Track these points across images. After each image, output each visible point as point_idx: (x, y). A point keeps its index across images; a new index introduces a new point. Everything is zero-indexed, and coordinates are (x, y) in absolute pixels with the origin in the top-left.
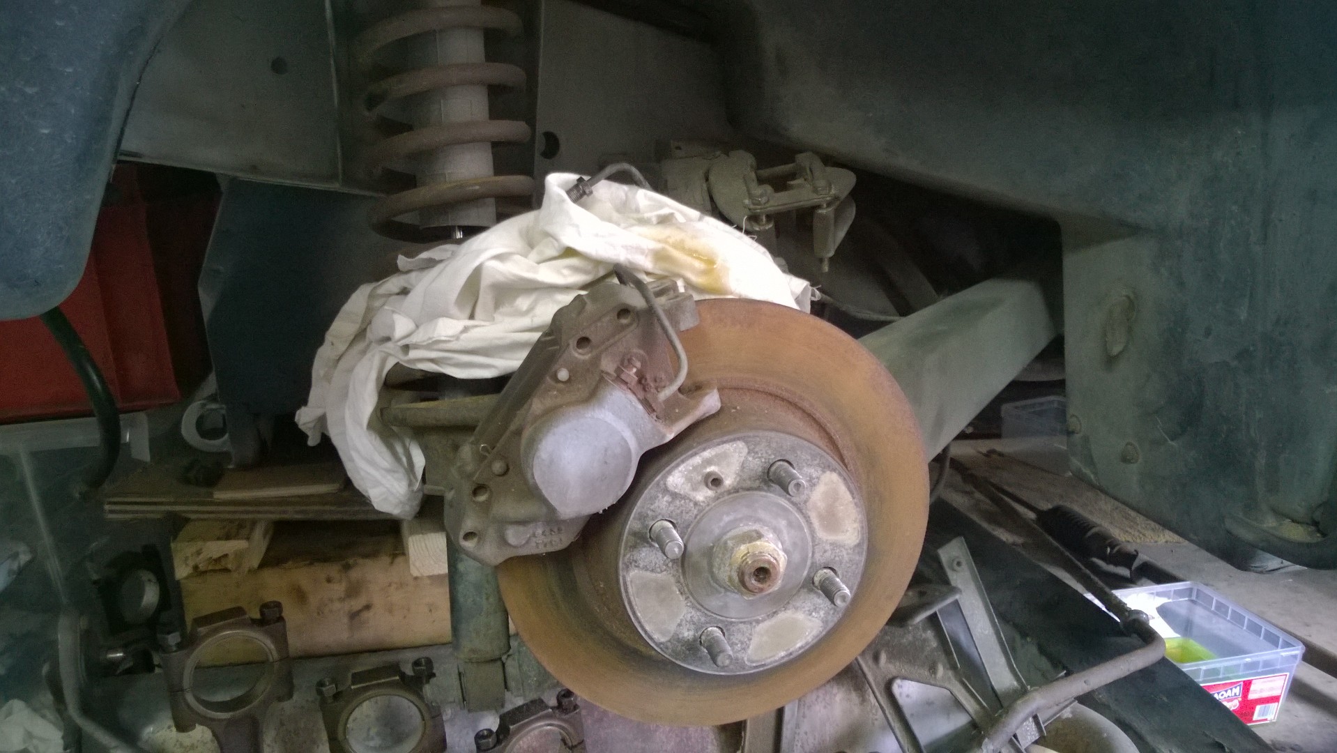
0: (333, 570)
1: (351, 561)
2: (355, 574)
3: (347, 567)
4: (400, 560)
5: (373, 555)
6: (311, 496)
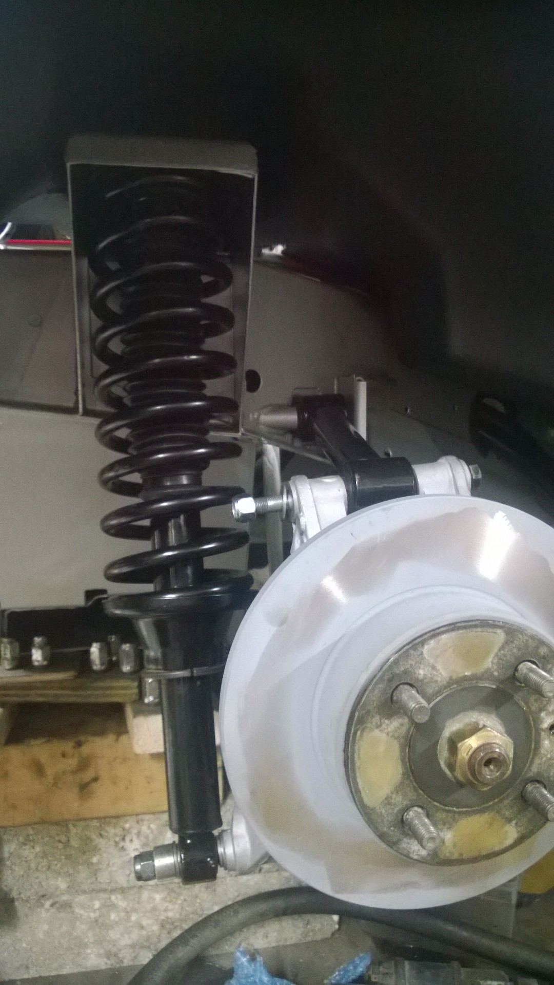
0: (67, 746)
1: (83, 738)
2: (86, 750)
3: (79, 744)
4: (123, 738)
5: (102, 733)
6: (51, 682)
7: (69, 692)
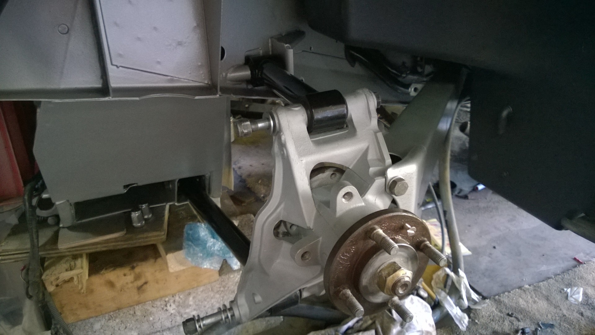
0: (126, 270)
1: (135, 265)
2: (137, 270)
3: (133, 268)
5: (146, 259)
7: (122, 243)
